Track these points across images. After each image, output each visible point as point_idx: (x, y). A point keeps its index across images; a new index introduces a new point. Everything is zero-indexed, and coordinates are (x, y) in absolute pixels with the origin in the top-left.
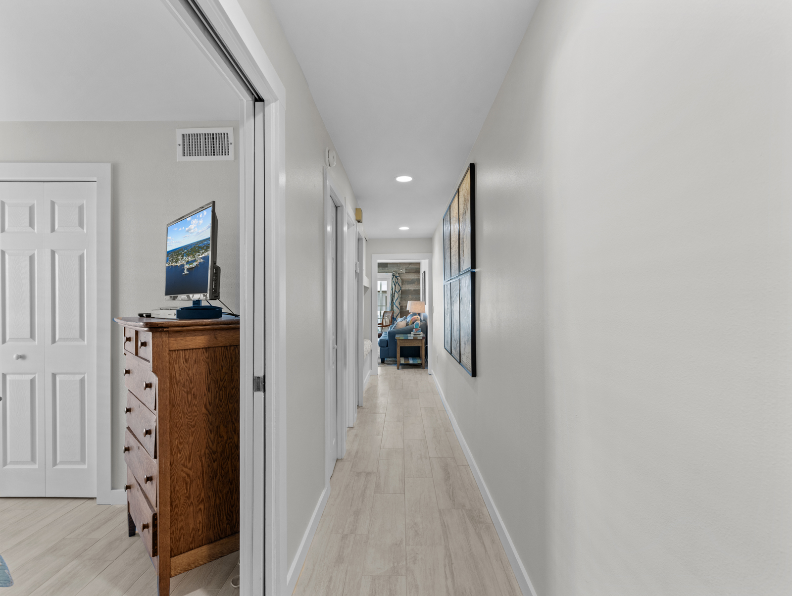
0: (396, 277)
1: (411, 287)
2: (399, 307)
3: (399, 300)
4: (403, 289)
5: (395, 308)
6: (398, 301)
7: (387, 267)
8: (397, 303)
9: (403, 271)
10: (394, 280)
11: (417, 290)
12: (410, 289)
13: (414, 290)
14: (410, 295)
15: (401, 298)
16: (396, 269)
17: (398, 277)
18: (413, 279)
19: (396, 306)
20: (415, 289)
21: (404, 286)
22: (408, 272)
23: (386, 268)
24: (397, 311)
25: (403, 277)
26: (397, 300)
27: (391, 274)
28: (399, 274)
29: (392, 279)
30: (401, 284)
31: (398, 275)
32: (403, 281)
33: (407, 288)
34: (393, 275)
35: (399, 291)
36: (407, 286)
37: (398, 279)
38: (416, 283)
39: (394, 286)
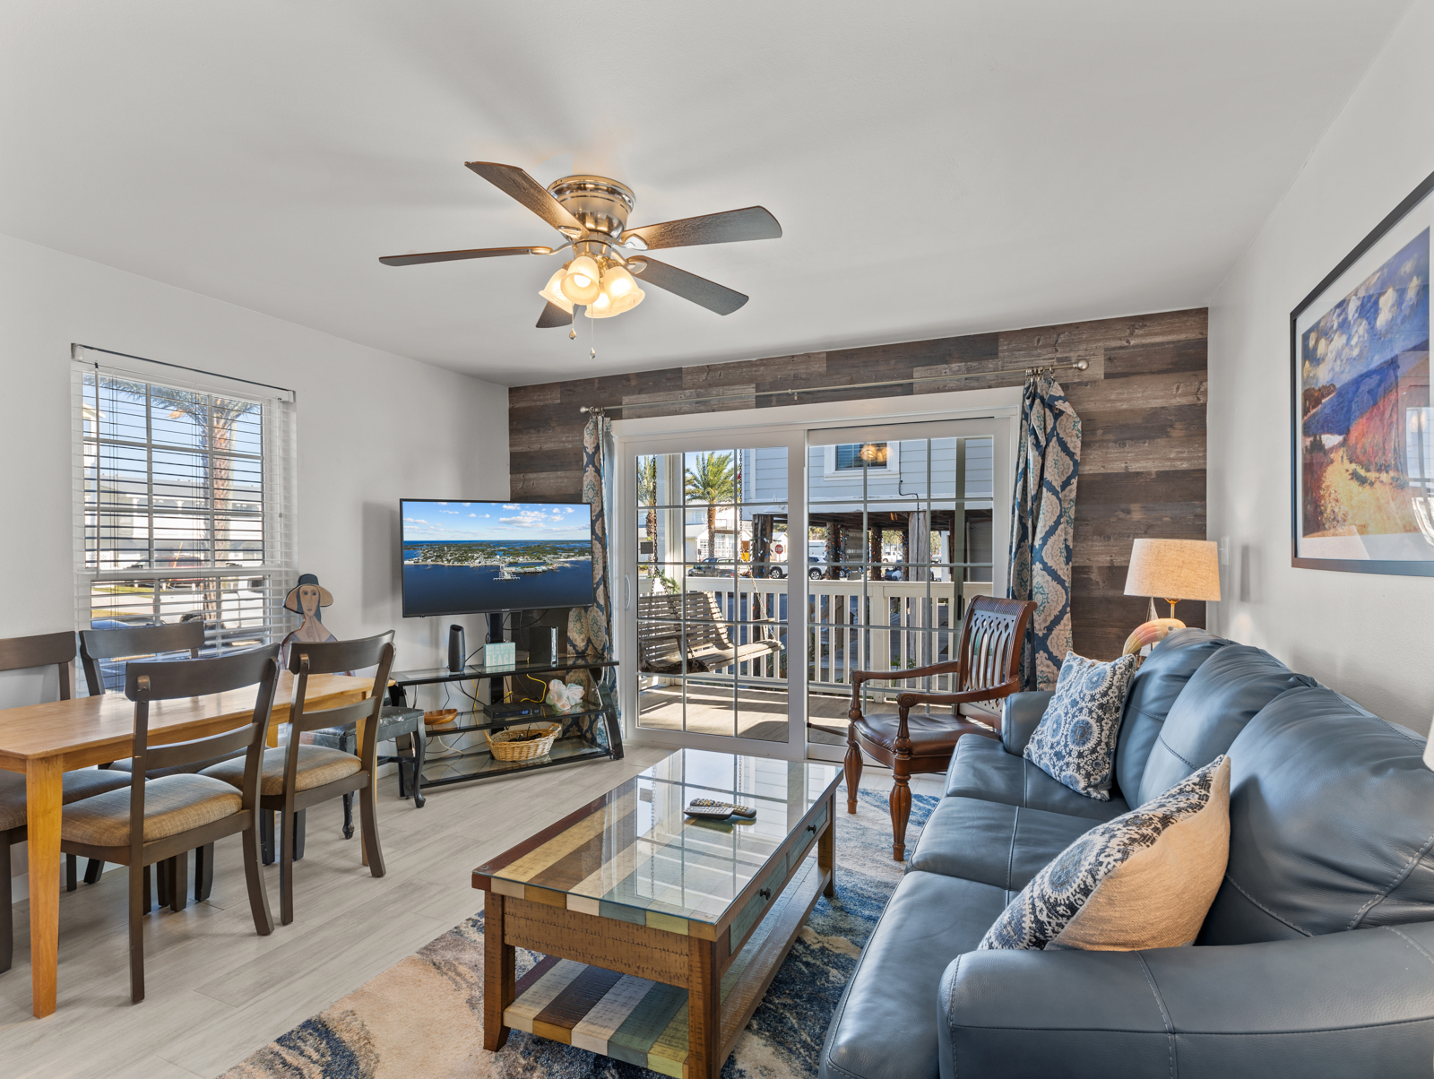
0: (1048, 404)
1: (1145, 460)
2: (1065, 572)
3: (1064, 533)
4: (1087, 469)
5: (1039, 577)
6: (1057, 542)
7: (993, 354)
8: (1052, 553)
9: (1097, 369)
10: (1035, 422)
11: (1185, 473)
12: (1135, 467)
13: (1164, 476)
14: (1135, 507)
15: (1078, 522)
16: (1045, 360)
17: (1059, 405)
18: (1155, 413)
19: (1046, 568)
20: (1167, 466)
21: (1095, 454)
22: (1122, 370)
23: (991, 364)
24: (1050, 593)
25: (1093, 406)
26: (1051, 532)
27: (1018, 391)
28: (1064, 387)
29: (1025, 416)
30: (1075, 444)
31: (1057, 391)
32: (1090, 427)
33: (1117, 467)
34: (1032, 395)
35: (1066, 484)
36: (1114, 452)
37: (1058, 414)
38: (1177, 432)
39: (1032, 455)
